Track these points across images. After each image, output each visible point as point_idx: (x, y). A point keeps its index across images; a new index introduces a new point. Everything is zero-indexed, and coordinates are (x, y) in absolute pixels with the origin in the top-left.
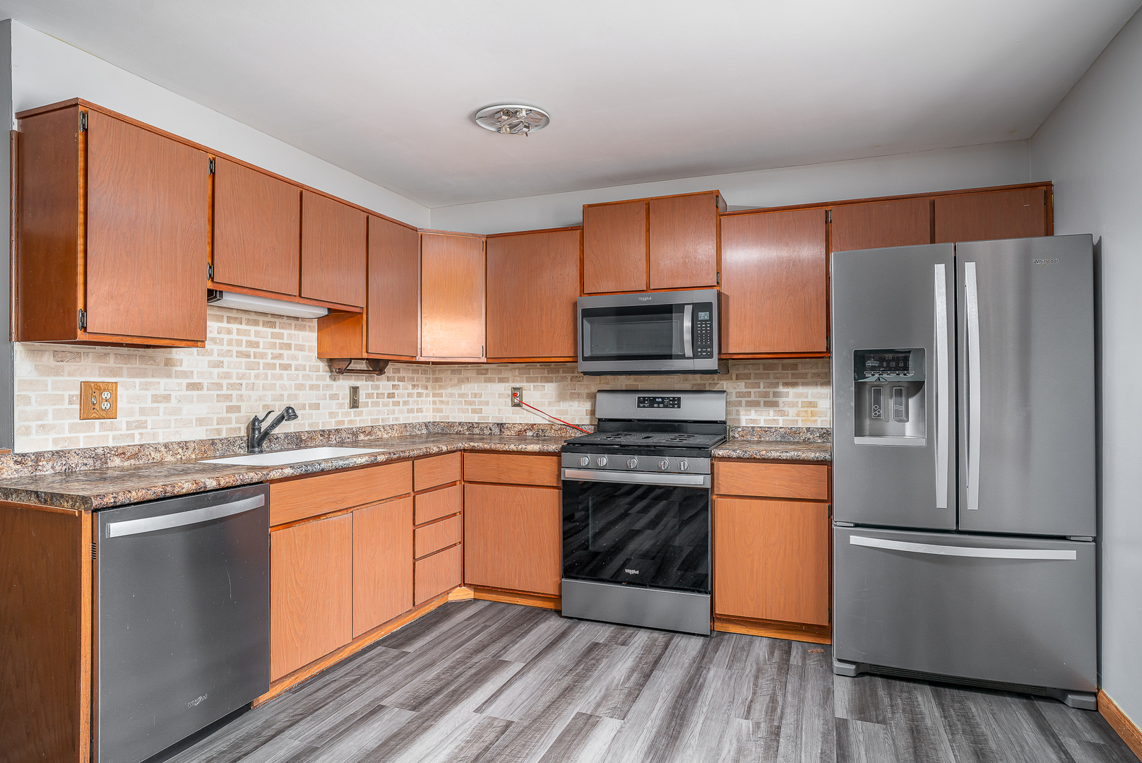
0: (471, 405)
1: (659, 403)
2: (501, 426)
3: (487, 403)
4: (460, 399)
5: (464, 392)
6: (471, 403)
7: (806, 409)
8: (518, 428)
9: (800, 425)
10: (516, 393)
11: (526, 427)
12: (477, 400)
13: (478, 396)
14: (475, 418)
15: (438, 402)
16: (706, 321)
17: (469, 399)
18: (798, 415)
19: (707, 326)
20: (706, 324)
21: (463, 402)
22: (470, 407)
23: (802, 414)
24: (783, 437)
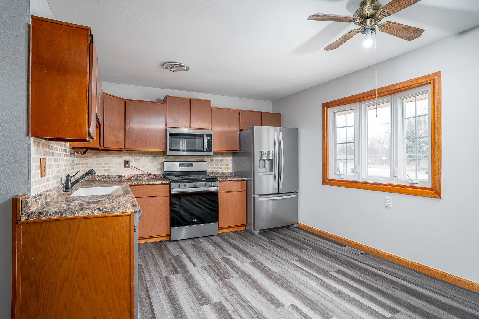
0: (104, 168)
1: (186, 166)
2: (120, 176)
3: (112, 167)
4: (97, 165)
5: (100, 162)
6: (103, 167)
7: (226, 167)
8: (128, 176)
9: (225, 171)
10: (127, 162)
11: (132, 176)
12: (106, 166)
13: (107, 164)
14: (106, 174)
15: (85, 167)
16: (210, 140)
17: (103, 165)
18: (224, 168)
19: (210, 142)
20: (210, 141)
21: (99, 166)
22: (103, 169)
23: (225, 168)
24: (221, 175)
